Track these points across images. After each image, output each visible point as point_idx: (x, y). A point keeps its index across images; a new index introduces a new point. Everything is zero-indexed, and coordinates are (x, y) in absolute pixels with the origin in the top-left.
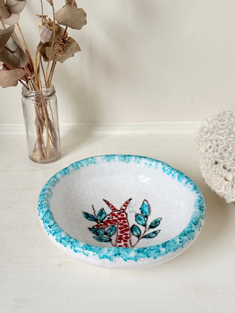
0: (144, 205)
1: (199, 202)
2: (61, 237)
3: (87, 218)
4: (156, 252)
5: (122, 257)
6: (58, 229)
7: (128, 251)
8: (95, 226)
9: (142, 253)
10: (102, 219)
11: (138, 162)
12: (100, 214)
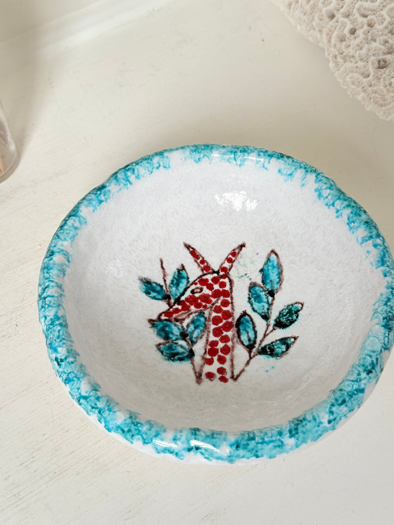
0: (270, 264)
1: (386, 304)
2: (80, 394)
3: (147, 293)
4: (275, 447)
5: (202, 454)
6: (73, 373)
7: (216, 443)
8: (163, 313)
9: (246, 448)
10: (179, 294)
11: (264, 166)
12: (175, 282)
